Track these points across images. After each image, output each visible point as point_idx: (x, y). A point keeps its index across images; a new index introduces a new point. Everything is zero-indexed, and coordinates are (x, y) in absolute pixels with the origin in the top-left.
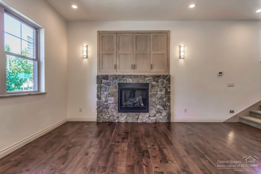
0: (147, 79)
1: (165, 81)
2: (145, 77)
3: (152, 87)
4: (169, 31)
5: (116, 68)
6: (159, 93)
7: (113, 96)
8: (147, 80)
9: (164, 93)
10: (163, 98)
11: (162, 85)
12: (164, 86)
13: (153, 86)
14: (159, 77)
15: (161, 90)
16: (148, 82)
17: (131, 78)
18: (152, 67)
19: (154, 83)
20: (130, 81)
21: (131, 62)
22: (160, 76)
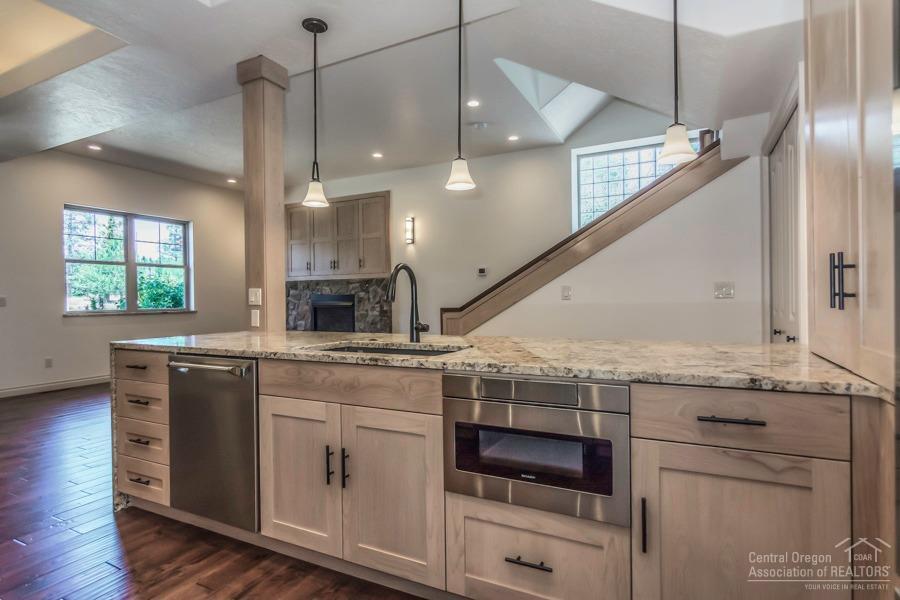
0: (351, 286)
1: (379, 290)
2: (348, 282)
3: (360, 302)
4: (388, 192)
5: (309, 269)
6: (370, 313)
7: (303, 318)
8: (352, 290)
9: (377, 313)
10: (376, 324)
11: (374, 297)
12: (378, 299)
13: (361, 300)
14: (368, 282)
15: (373, 308)
16: (353, 292)
17: (328, 285)
18: (361, 264)
19: (362, 294)
20: (327, 290)
21: (329, 257)
22: (371, 280)
